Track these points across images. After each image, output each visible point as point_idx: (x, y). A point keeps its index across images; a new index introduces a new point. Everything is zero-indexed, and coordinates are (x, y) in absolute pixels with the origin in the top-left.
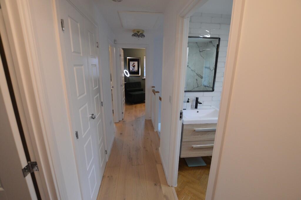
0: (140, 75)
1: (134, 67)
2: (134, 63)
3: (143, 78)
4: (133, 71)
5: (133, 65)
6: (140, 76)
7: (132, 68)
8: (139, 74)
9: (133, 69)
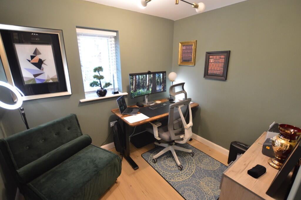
0: (69, 92)
1: (39, 64)
2: (36, 52)
3: (82, 101)
4: (38, 82)
5: (36, 60)
6: (69, 96)
7: (29, 70)
8: (65, 90)
9: (35, 76)
